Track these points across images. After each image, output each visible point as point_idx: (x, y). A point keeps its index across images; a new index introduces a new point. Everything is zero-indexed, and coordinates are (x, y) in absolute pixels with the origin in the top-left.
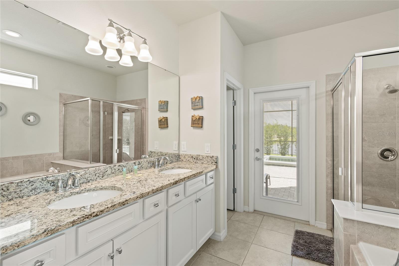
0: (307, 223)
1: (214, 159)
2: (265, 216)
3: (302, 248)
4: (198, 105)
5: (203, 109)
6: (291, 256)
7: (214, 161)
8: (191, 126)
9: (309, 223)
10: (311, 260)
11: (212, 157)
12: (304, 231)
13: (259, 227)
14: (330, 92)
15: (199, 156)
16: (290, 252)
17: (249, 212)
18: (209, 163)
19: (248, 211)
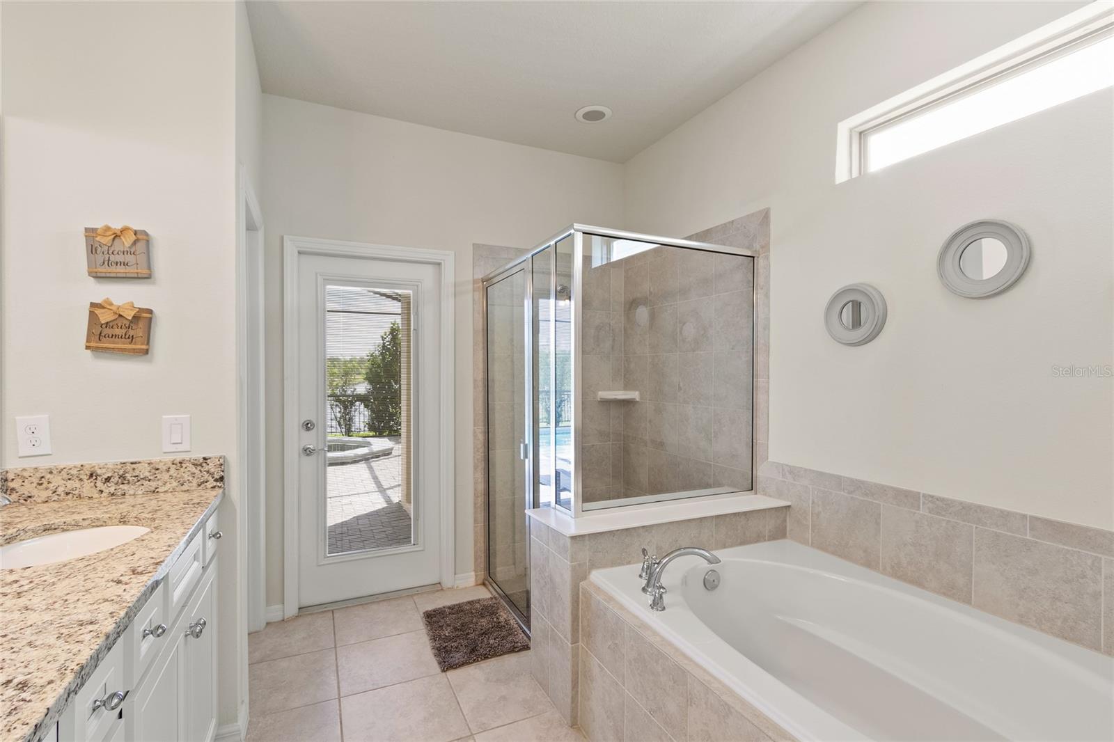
0: (437, 587)
1: (211, 467)
2: (335, 611)
3: (456, 644)
4: (126, 264)
5: (154, 283)
6: (444, 674)
7: (212, 474)
8: (87, 348)
9: (441, 586)
10: (482, 660)
11: (202, 460)
12: (441, 606)
13: (335, 647)
14: (481, 284)
15: (134, 466)
16: (437, 669)
17: (283, 620)
18: (185, 487)
19: (281, 619)
